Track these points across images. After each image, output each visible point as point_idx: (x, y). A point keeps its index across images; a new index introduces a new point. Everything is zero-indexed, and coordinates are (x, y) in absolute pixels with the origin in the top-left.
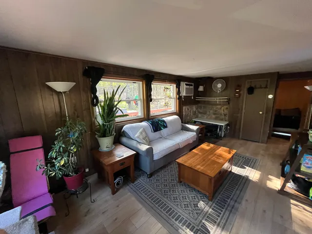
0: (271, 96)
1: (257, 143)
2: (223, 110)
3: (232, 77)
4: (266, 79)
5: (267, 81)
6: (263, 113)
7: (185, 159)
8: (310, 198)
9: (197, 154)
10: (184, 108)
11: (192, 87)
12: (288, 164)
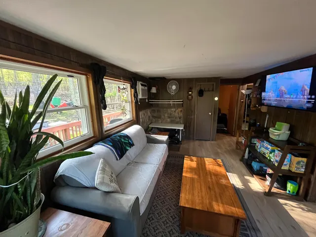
0: (216, 99)
1: (209, 142)
2: (178, 113)
3: (184, 79)
4: (212, 83)
5: (213, 85)
6: (212, 114)
7: (189, 197)
8: (288, 192)
9: (192, 179)
10: (141, 113)
11: (146, 88)
12: (258, 162)
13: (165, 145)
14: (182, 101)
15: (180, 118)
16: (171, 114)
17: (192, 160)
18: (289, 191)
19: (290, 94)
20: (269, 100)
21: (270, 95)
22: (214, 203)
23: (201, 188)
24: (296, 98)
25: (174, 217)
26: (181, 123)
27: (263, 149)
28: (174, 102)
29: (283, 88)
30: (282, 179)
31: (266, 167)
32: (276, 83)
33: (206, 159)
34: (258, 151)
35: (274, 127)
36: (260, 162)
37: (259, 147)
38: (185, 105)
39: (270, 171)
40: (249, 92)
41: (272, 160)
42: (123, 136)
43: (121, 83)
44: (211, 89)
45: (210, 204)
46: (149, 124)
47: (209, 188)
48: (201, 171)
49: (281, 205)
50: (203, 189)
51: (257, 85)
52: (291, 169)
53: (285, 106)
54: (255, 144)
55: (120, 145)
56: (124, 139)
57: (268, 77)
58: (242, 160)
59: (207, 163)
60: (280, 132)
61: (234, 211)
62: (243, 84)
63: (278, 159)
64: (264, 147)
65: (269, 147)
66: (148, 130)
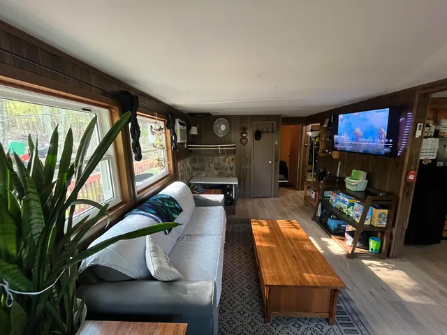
1: (271, 199)
2: (228, 162)
3: (236, 116)
4: (272, 122)
5: (273, 124)
6: (272, 163)
7: (273, 271)
8: (370, 250)
9: (271, 249)
10: (179, 164)
11: (185, 128)
12: (333, 219)
13: (221, 208)
14: (234, 147)
15: (231, 169)
16: (219, 164)
17: (262, 225)
18: (372, 249)
19: (366, 138)
20: (343, 144)
21: (343, 139)
22: (306, 275)
23: (284, 259)
24: (373, 142)
25: (251, 303)
26: (233, 176)
27: (338, 203)
29: (358, 130)
30: (363, 235)
31: (344, 224)
32: (350, 124)
33: (278, 221)
34: (334, 205)
35: (350, 176)
36: (338, 218)
37: (334, 201)
38: (237, 152)
39: (350, 228)
40: (316, 134)
41: (351, 215)
42: (168, 199)
43: (155, 121)
44: (270, 130)
45: (301, 276)
46: (189, 178)
47: (294, 257)
48: (277, 238)
49: (366, 266)
50: (287, 259)
51: (325, 126)
52: (372, 223)
54: (329, 197)
55: (166, 212)
56: (169, 203)
57: (341, 116)
58: (314, 219)
59: (280, 225)
60: (356, 181)
62: (307, 124)
63: (360, 213)
64: (339, 201)
65: (346, 200)
66: (193, 188)
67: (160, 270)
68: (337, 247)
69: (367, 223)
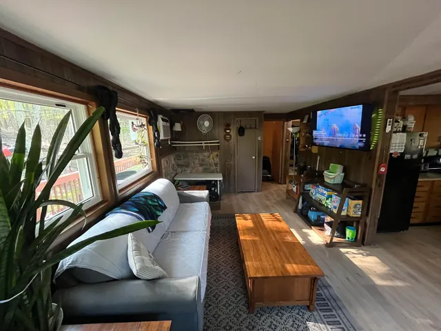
0: (260, 138)
1: (254, 193)
2: (213, 158)
5: (256, 120)
7: (256, 264)
8: (347, 239)
9: (254, 242)
10: (163, 161)
11: (168, 124)
12: (313, 210)
13: (206, 204)
14: (218, 143)
15: (216, 165)
16: (203, 160)
17: (245, 219)
18: (349, 238)
19: (341, 132)
20: (321, 139)
21: (321, 134)
22: (287, 266)
23: (267, 251)
24: (348, 137)
25: (235, 296)
26: (217, 172)
27: (318, 195)
28: (207, 143)
29: (335, 126)
30: (341, 225)
31: (323, 215)
32: (328, 120)
33: (262, 215)
34: (314, 198)
35: (328, 169)
36: (317, 210)
37: (314, 193)
38: (221, 148)
39: (328, 219)
40: (296, 130)
41: (329, 207)
42: (149, 196)
43: (136, 117)
44: (253, 126)
45: (284, 267)
46: (173, 175)
47: (276, 248)
48: (261, 231)
49: (343, 254)
50: (271, 252)
51: (305, 122)
52: (349, 214)
53: (338, 146)
54: (310, 190)
55: (149, 210)
56: (152, 201)
57: (319, 113)
58: (296, 211)
59: (264, 219)
60: (334, 175)
61: (310, 270)
63: (337, 205)
65: (325, 192)
66: (177, 184)
67: (143, 268)
68: (317, 237)
69: (344, 213)
